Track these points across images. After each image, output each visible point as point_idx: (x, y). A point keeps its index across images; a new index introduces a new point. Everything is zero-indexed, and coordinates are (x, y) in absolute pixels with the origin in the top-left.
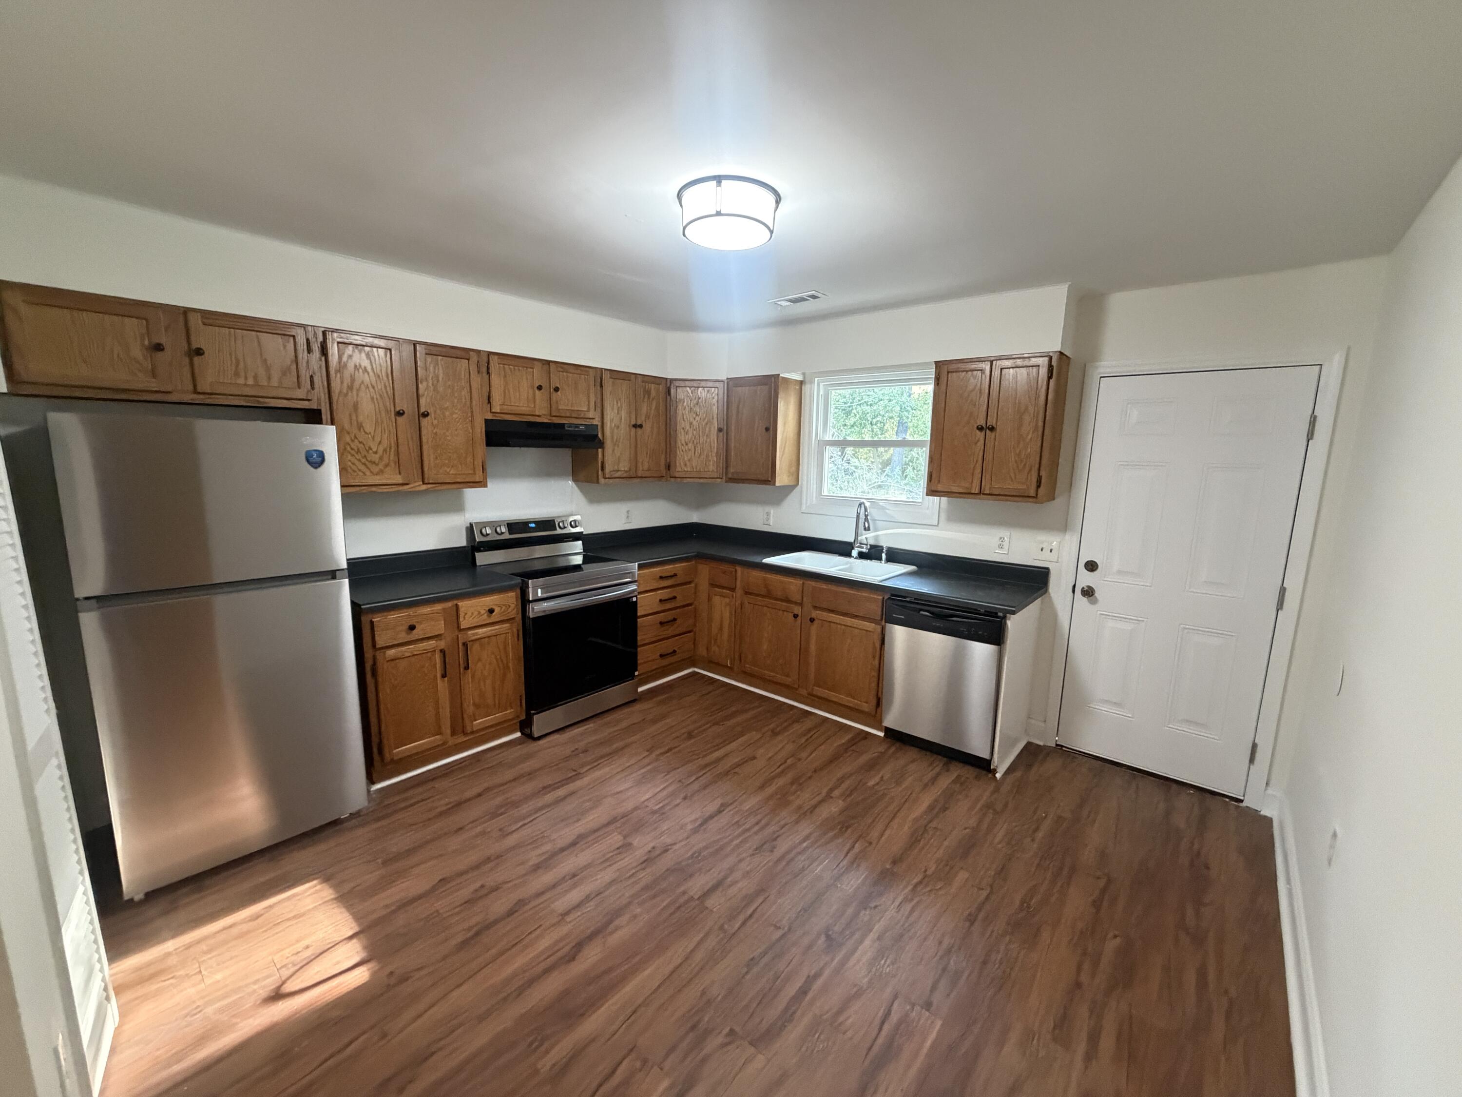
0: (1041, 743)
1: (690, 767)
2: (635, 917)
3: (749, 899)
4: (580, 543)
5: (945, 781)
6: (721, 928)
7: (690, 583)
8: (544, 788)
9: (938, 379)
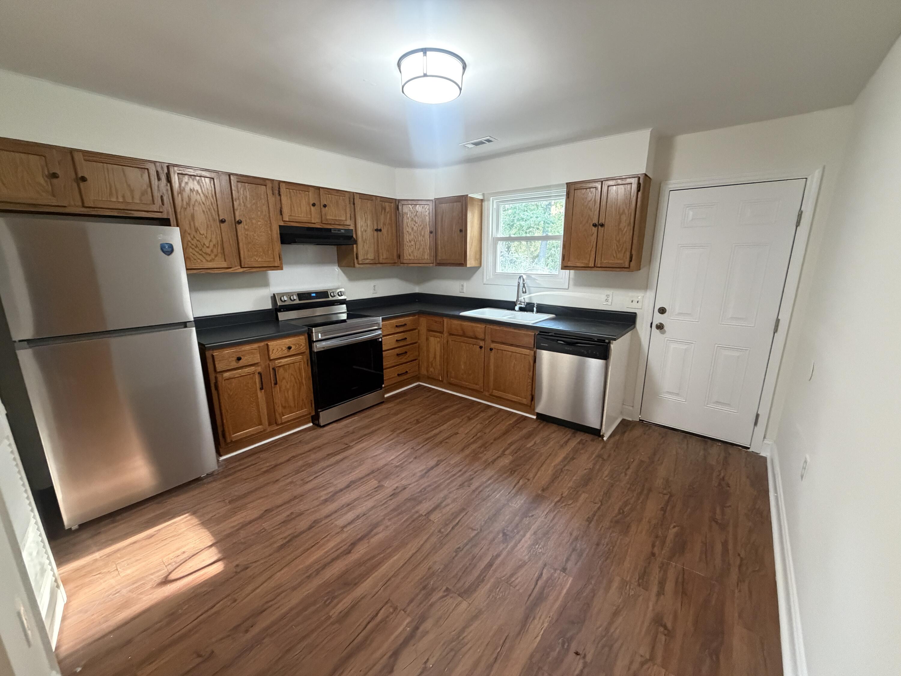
0: (630, 419)
1: (420, 439)
2: (387, 527)
3: (455, 515)
4: (345, 306)
5: (573, 443)
6: (439, 531)
7: (415, 329)
8: (328, 455)
9: (568, 194)
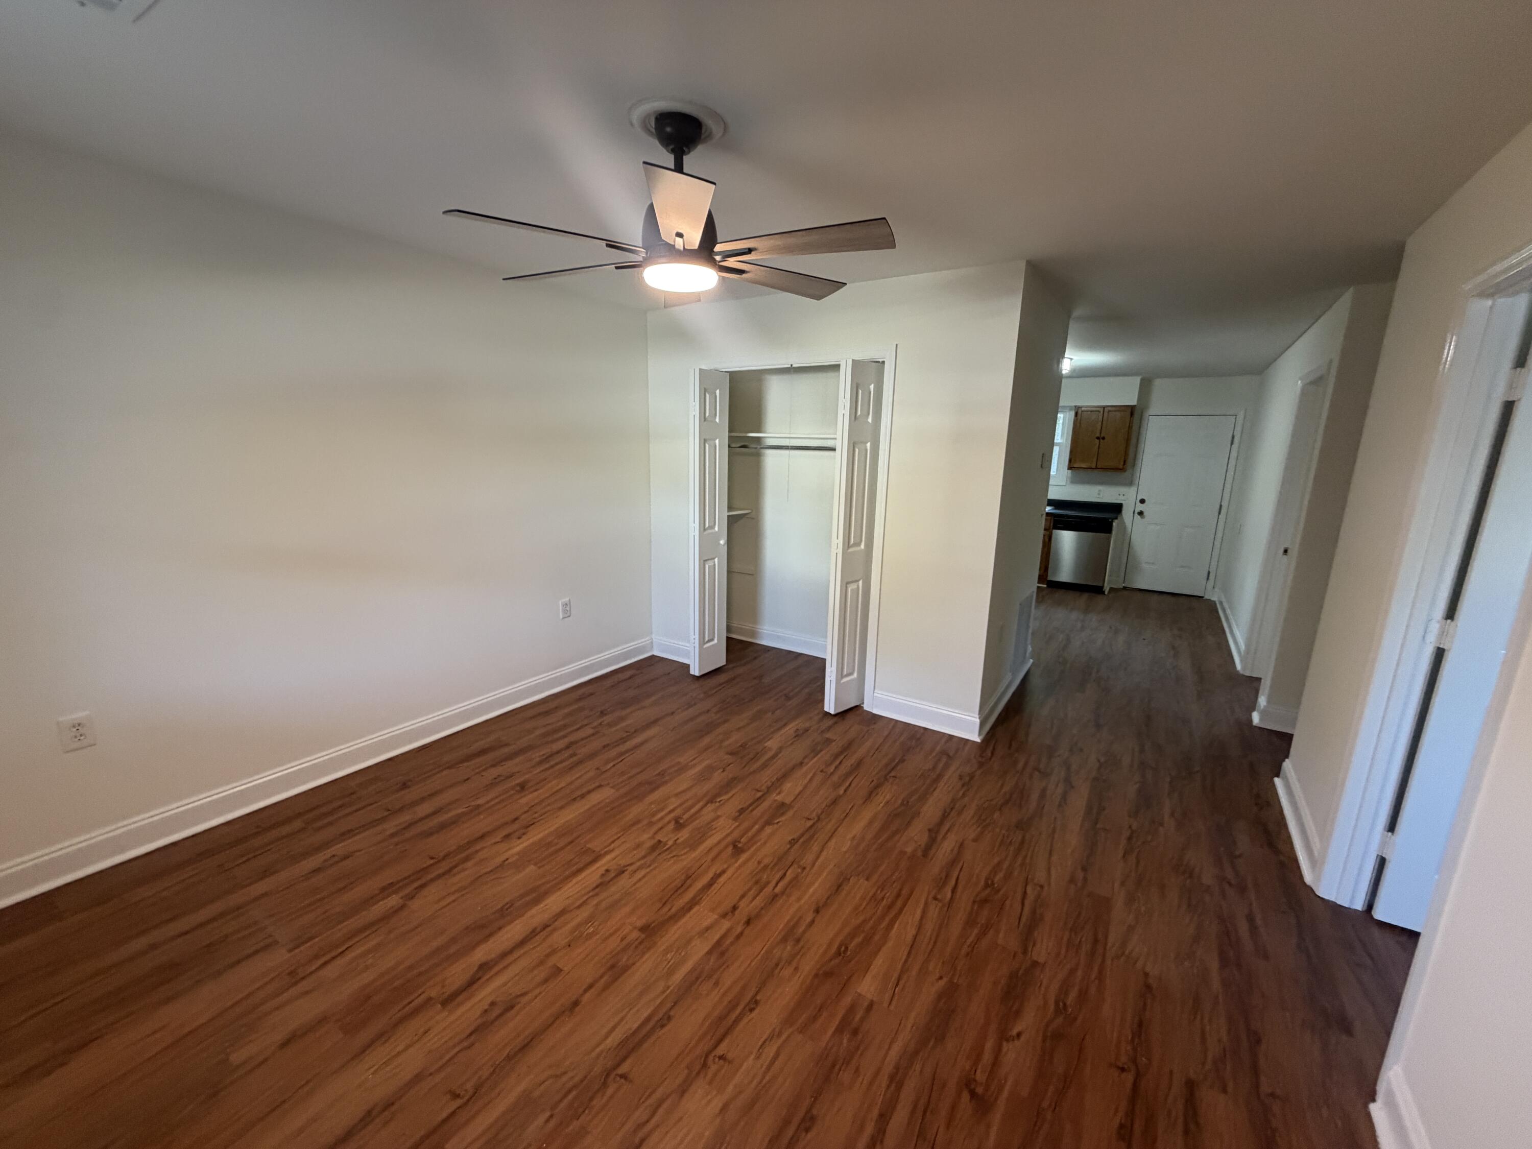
9: (1076, 414)
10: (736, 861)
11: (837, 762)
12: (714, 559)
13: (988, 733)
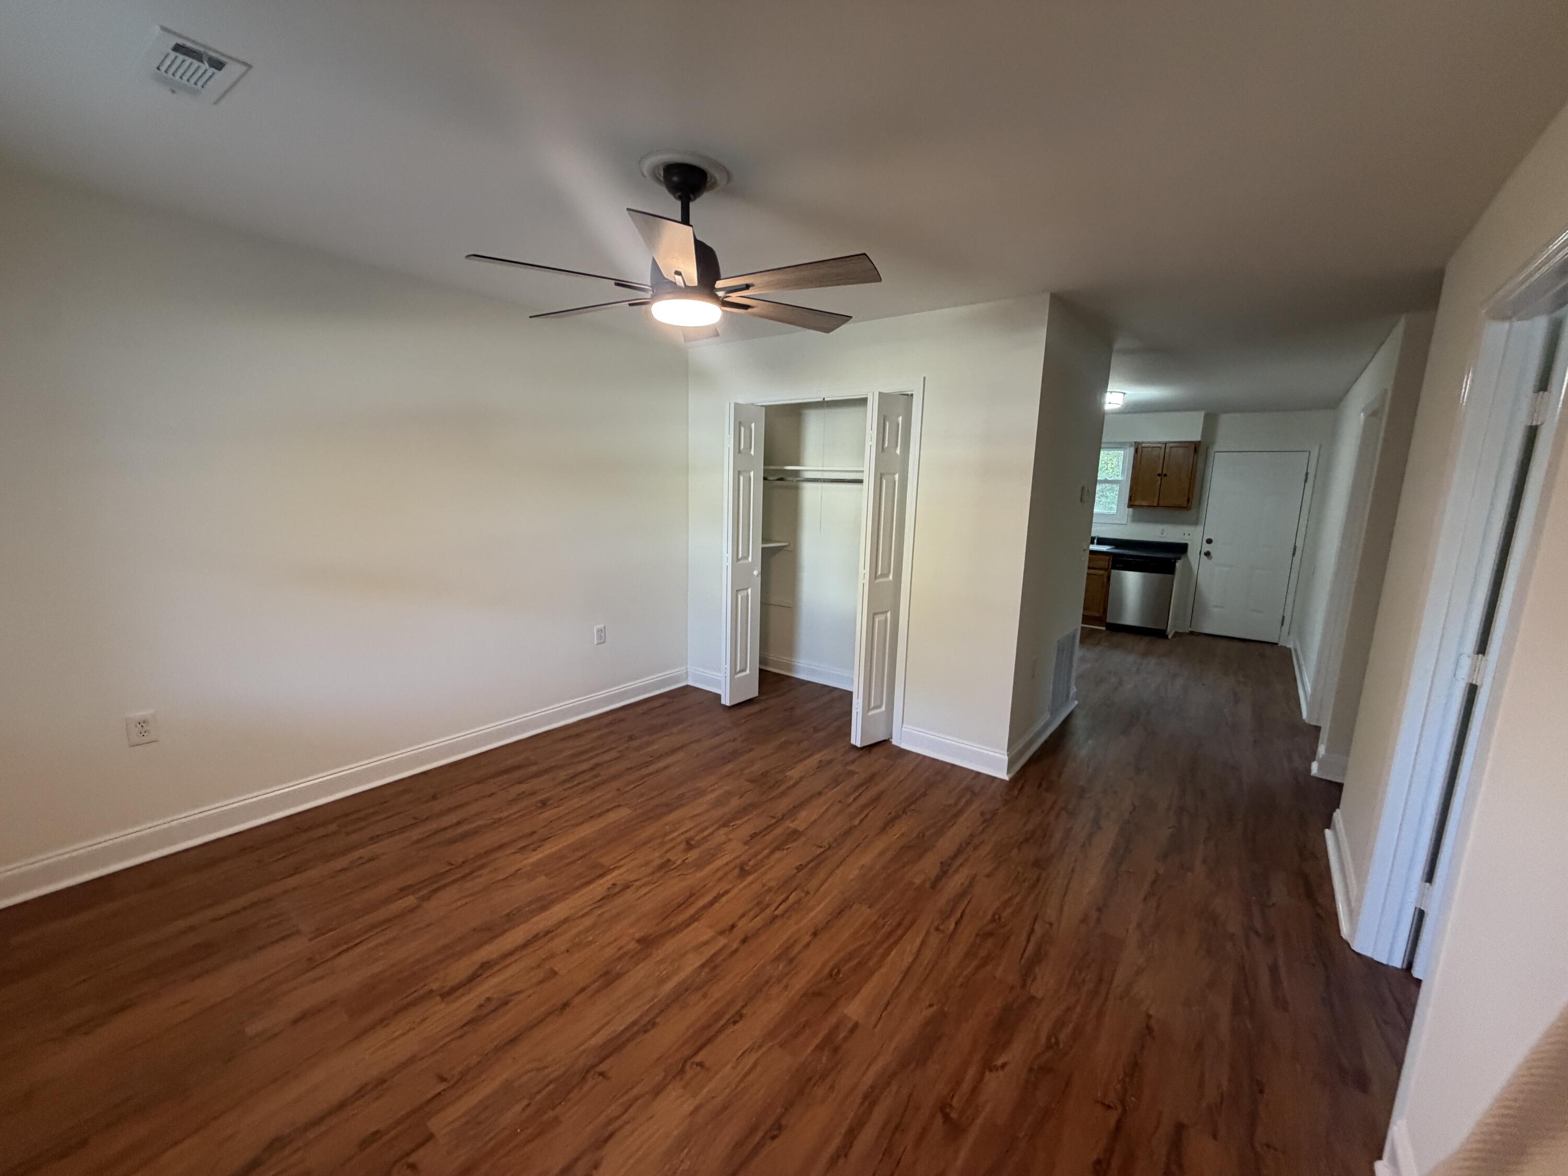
0: (1187, 629)
9: (1136, 451)
10: (742, 882)
11: (857, 794)
12: (747, 589)
13: (1018, 773)
